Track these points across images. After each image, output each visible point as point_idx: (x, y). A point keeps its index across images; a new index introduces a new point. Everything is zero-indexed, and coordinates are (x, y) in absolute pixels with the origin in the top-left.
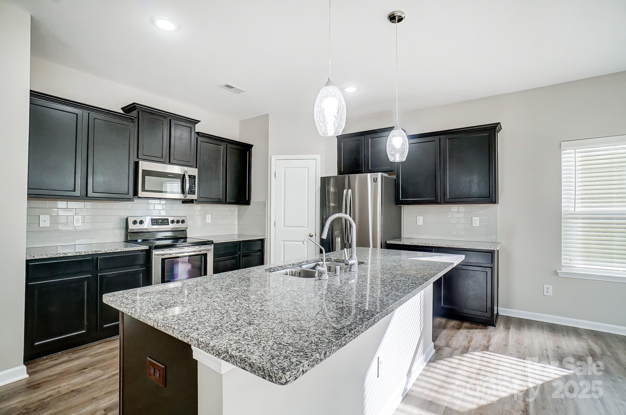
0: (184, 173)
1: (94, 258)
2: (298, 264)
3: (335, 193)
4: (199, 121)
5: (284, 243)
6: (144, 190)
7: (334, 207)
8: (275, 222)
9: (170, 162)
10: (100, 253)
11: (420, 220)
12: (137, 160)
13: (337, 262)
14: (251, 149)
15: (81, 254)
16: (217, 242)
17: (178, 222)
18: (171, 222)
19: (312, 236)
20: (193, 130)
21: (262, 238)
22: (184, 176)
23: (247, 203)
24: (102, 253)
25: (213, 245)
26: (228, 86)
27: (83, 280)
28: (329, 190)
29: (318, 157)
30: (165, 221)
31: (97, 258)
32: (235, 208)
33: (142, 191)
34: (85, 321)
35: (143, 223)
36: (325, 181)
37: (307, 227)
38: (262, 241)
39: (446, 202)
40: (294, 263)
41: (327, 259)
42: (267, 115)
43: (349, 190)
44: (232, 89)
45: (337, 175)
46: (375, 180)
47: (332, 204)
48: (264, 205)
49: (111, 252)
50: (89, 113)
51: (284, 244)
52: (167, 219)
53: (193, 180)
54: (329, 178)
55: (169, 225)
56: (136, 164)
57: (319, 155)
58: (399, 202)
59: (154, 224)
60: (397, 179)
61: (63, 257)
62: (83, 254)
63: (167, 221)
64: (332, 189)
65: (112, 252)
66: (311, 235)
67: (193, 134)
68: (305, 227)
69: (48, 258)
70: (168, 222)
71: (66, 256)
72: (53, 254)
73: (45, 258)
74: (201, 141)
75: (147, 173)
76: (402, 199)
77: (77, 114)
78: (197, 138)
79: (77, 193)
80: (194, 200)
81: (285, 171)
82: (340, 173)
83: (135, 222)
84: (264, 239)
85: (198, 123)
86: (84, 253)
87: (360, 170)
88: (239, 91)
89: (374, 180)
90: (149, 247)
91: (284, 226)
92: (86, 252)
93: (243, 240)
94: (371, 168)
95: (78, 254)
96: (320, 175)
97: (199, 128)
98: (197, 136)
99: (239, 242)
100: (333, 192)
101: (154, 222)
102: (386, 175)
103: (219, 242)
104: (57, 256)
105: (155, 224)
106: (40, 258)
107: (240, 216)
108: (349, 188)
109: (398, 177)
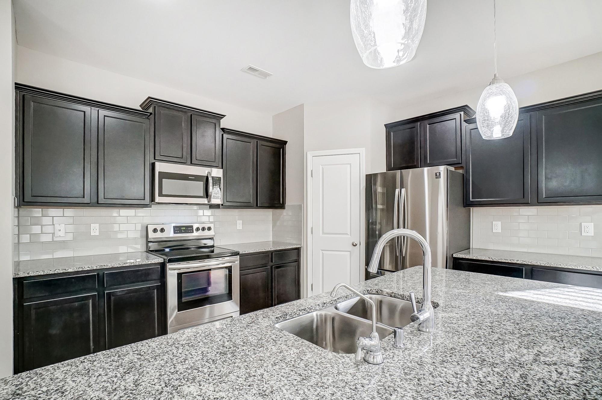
0: (207, 175)
1: (100, 273)
2: (331, 302)
3: (383, 194)
4: (224, 116)
5: (322, 252)
6: (161, 195)
7: (382, 210)
8: (312, 228)
9: (191, 163)
10: (105, 267)
11: (498, 227)
12: (154, 161)
13: (391, 296)
14: (286, 146)
15: (84, 270)
16: (244, 253)
17: (203, 229)
18: (195, 230)
19: (356, 245)
20: (217, 126)
21: (298, 246)
22: (207, 178)
23: (282, 206)
24: (108, 267)
25: (239, 256)
26: (251, 69)
27: (87, 298)
28: (376, 189)
29: (362, 151)
30: (189, 229)
31: (104, 273)
32: (269, 213)
33: (159, 196)
34: (92, 344)
35: (164, 231)
36: (370, 179)
37: (349, 235)
38: (298, 250)
39: (540, 202)
40: (325, 302)
41: (377, 292)
42: (302, 106)
43: (402, 189)
44: (256, 73)
45: (386, 172)
46: (438, 176)
47: (380, 206)
48: (300, 209)
49: (118, 266)
50: (98, 110)
51: (323, 254)
52: (192, 227)
53: (218, 182)
54: (375, 175)
55: (193, 233)
56: (153, 166)
57: (364, 148)
58: (467, 204)
59: (176, 232)
60: (465, 175)
61: (63, 273)
62: (86, 269)
63: (191, 229)
64: (379, 189)
65: (120, 266)
66: (354, 244)
67: (217, 129)
68: (347, 234)
69: (46, 275)
70: (193, 230)
71: (66, 271)
72: (51, 271)
73: (41, 275)
74: (227, 138)
75: (164, 175)
76: (472, 199)
77: (85, 112)
78: (222, 135)
79: (87, 200)
80: (221, 205)
81: (323, 169)
82: (389, 168)
83: (155, 231)
84: (300, 247)
85: (223, 118)
86: (88, 268)
87: (415, 164)
88: (265, 75)
89: (436, 175)
90: (164, 259)
91: (323, 233)
92: (90, 266)
93: (275, 249)
94: (429, 161)
95: (80, 270)
96: (365, 173)
97: (224, 123)
98: (222, 133)
99: (272, 252)
100: (380, 192)
101: (177, 230)
102: (452, 169)
103: (247, 252)
104: (56, 272)
105: (178, 232)
106: (36, 275)
107: (274, 221)
108: (402, 187)
109: (467, 172)
